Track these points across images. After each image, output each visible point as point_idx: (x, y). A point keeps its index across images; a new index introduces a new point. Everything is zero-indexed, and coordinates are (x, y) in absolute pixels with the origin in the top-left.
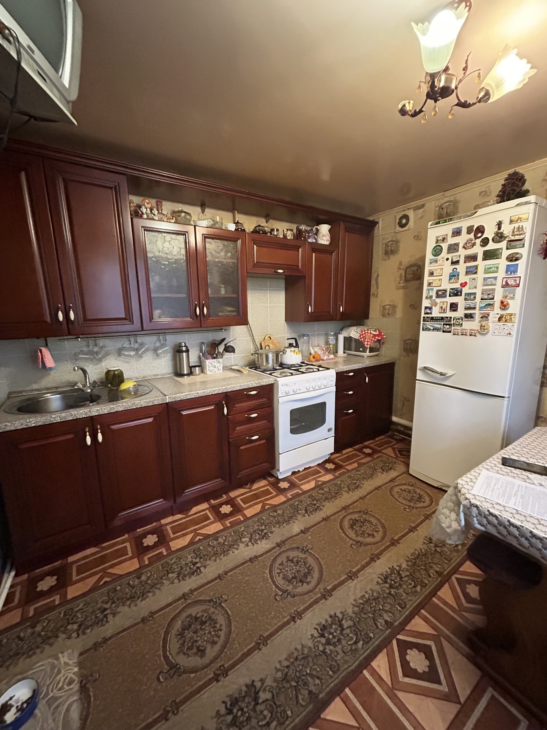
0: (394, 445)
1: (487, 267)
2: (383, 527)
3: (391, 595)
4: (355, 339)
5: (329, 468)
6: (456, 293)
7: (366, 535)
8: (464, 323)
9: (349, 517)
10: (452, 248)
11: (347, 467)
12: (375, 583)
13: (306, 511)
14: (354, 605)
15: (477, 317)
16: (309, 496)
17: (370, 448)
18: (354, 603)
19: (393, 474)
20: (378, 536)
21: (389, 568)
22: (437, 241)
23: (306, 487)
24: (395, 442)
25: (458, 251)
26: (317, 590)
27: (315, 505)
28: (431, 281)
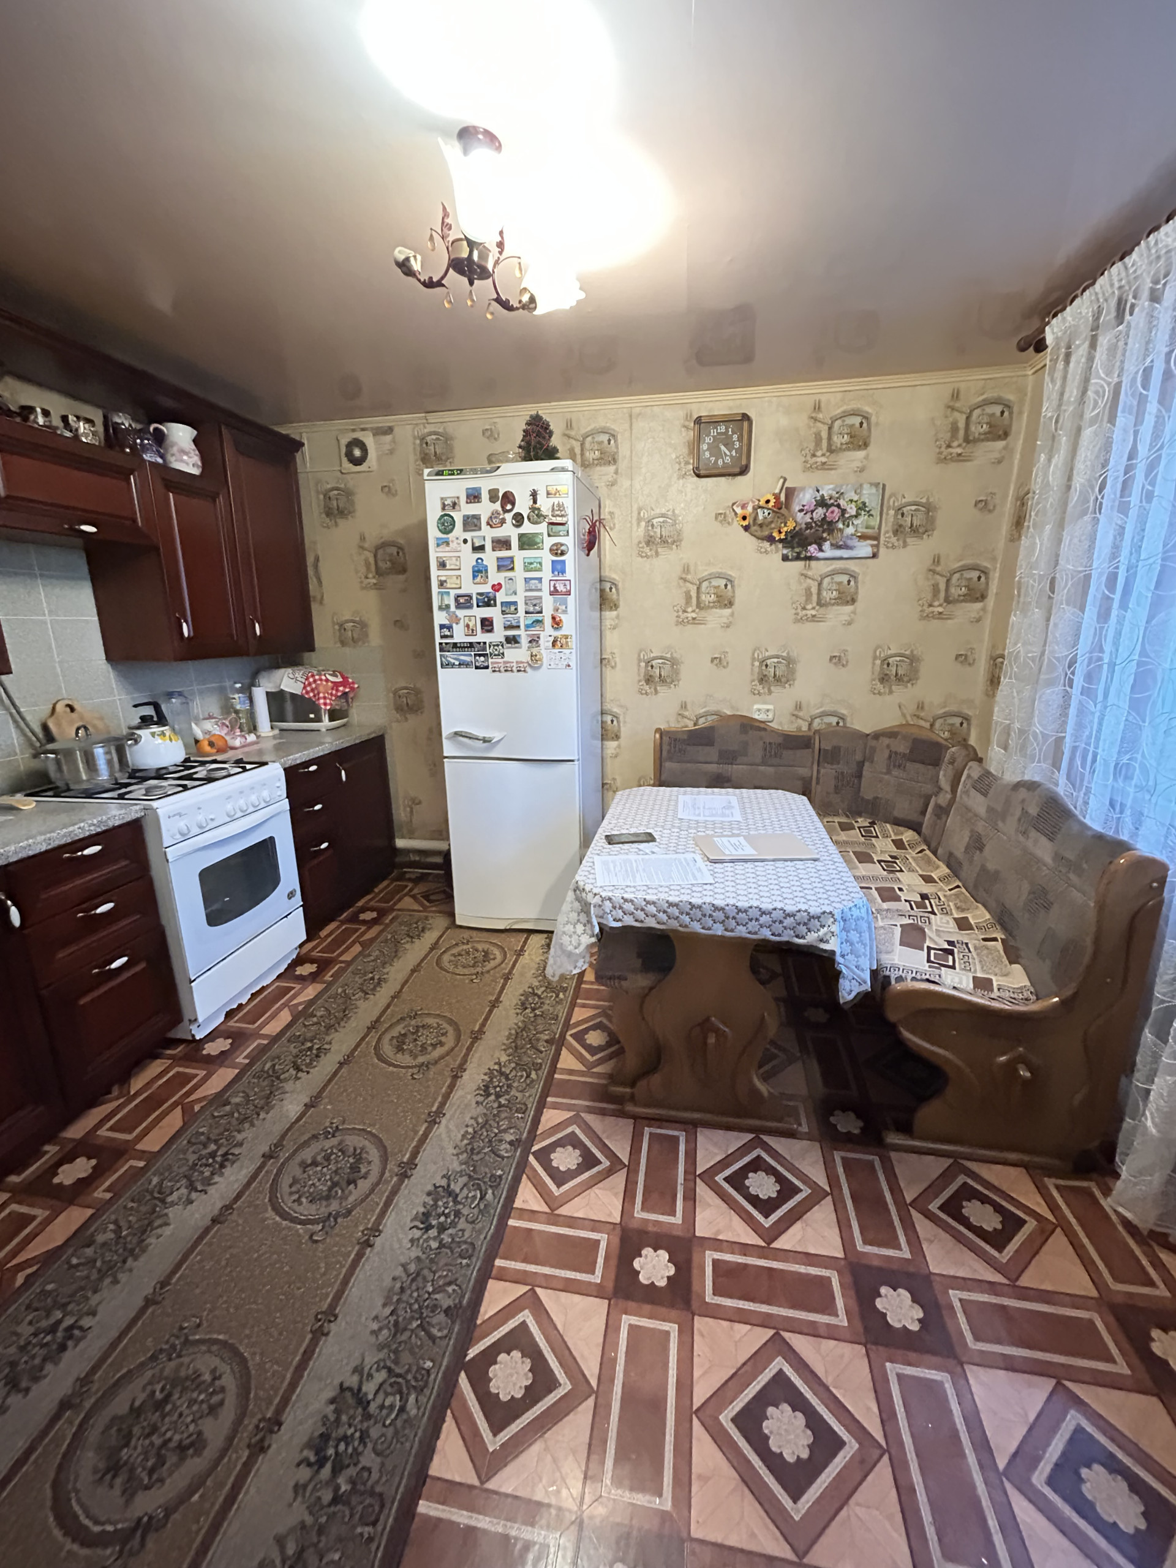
0: (411, 890)
1: (527, 561)
2: (451, 1022)
3: (503, 1106)
4: (292, 695)
5: (304, 973)
6: (487, 601)
7: (430, 1048)
8: (506, 652)
9: (387, 1037)
10: (472, 523)
11: (341, 959)
12: (474, 1105)
13: (298, 1069)
14: (457, 1155)
15: (524, 641)
16: (289, 1041)
17: (372, 909)
18: (455, 1152)
19: (430, 937)
20: (449, 1041)
21: (485, 1074)
22: (444, 507)
23: (273, 1028)
24: (410, 885)
25: (480, 529)
26: (387, 1174)
27: (310, 1049)
28: (443, 578)
